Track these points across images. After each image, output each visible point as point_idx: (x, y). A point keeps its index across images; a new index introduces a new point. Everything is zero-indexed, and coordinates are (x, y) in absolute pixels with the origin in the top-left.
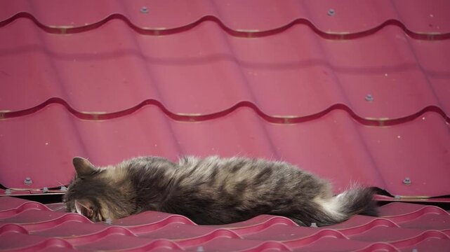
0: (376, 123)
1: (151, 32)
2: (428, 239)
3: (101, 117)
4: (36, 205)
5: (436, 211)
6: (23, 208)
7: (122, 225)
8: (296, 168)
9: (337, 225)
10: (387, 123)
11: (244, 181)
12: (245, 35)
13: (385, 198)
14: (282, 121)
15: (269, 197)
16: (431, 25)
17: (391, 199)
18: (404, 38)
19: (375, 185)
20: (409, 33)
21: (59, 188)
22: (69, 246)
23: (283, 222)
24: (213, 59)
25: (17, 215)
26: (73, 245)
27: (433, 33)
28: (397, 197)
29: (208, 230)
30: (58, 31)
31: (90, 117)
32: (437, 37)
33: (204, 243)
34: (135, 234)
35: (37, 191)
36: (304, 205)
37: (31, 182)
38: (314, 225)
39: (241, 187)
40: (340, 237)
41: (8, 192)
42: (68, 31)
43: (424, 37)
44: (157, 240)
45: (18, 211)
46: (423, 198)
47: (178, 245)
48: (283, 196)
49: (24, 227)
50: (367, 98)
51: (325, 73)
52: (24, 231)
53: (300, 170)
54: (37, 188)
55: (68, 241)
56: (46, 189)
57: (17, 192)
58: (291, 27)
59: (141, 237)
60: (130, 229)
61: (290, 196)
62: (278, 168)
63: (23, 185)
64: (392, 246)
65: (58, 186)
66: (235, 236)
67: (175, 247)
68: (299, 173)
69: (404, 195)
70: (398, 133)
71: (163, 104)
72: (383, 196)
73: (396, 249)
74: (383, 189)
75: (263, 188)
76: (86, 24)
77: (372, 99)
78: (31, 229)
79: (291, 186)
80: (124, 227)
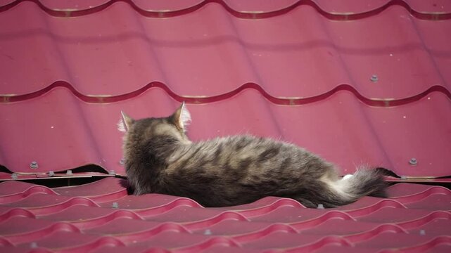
0: (382, 103)
1: (156, 15)
2: (436, 220)
3: (106, 100)
4: (43, 189)
5: (442, 191)
6: (29, 192)
7: (128, 208)
8: (303, 150)
9: (344, 206)
10: (392, 103)
11: (248, 158)
12: (250, 16)
13: (391, 179)
14: (287, 102)
15: (274, 175)
16: (435, 5)
17: (398, 180)
18: (409, 19)
19: (382, 166)
20: (413, 12)
21: (65, 172)
22: (76, 230)
23: (289, 203)
24: (218, 41)
25: (23, 199)
26: (81, 230)
27: (437, 13)
28: (404, 177)
29: (214, 213)
30: (62, 14)
31: (95, 100)
32: (441, 17)
33: (212, 226)
34: (142, 218)
35: (43, 175)
36: (311, 183)
37: (37, 166)
38: (321, 206)
39: (246, 164)
40: (347, 218)
41: (14, 176)
42: (73, 14)
43: (429, 17)
44: (164, 223)
45: (24, 196)
46: (429, 178)
47: (186, 229)
48: (289, 175)
49: (30, 211)
50: (372, 79)
51: (330, 53)
52: (31, 216)
53: (308, 152)
54: (44, 172)
55: (76, 225)
56: (52, 173)
57: (24, 176)
58: (295, 9)
59: (148, 220)
60: (137, 212)
61: (297, 174)
62: (286, 149)
63: (29, 169)
64: (399, 227)
65: (63, 170)
66: (242, 219)
67: (182, 230)
68: (307, 155)
69: (410, 176)
70: (403, 113)
71: (168, 87)
72: (390, 177)
73: (404, 230)
74: (389, 170)
75: (268, 165)
76: (91, 7)
77: (377, 79)
78: (38, 213)
79: (297, 166)
80: (131, 210)
